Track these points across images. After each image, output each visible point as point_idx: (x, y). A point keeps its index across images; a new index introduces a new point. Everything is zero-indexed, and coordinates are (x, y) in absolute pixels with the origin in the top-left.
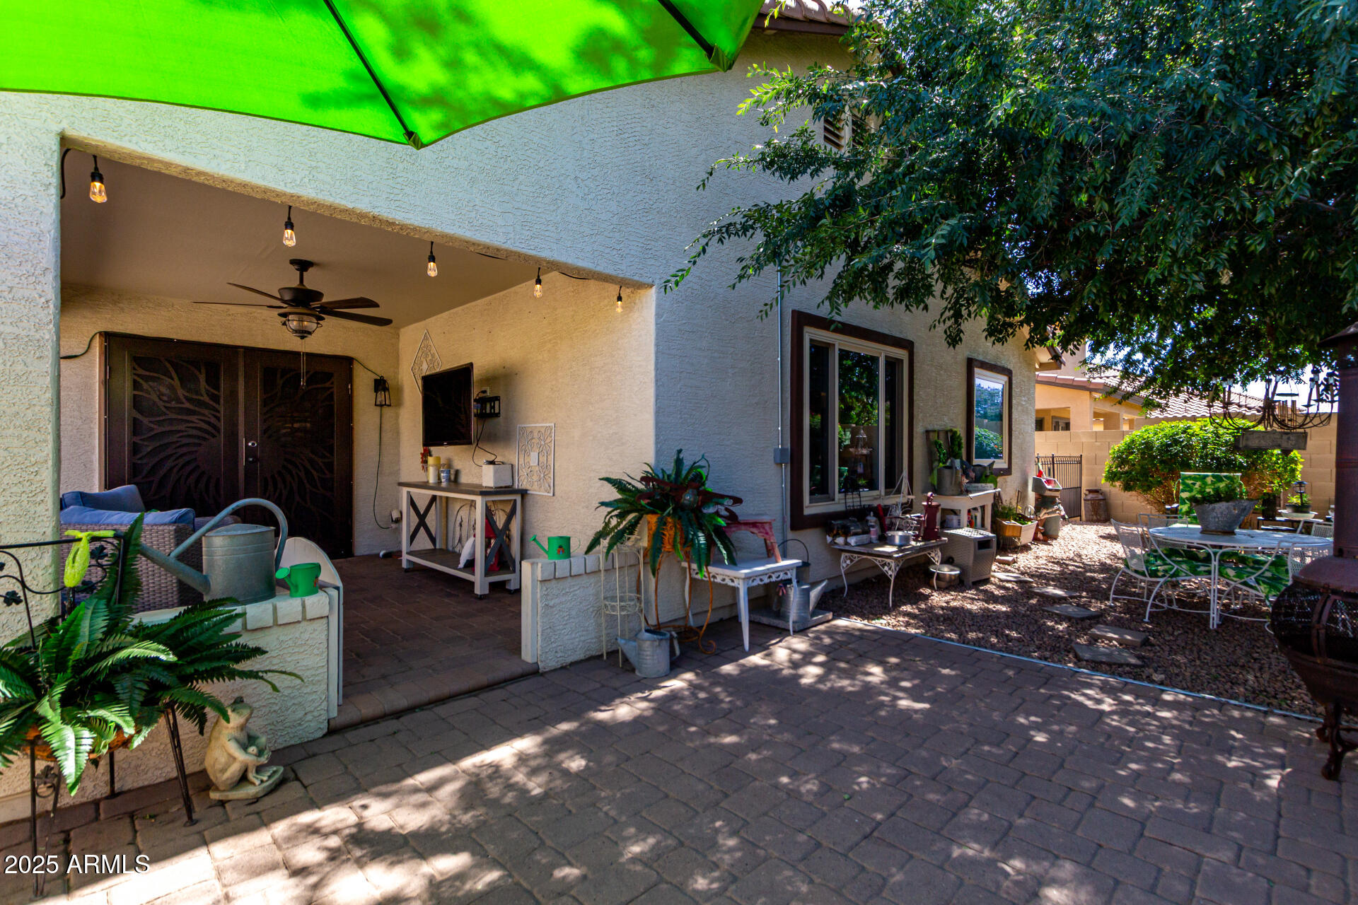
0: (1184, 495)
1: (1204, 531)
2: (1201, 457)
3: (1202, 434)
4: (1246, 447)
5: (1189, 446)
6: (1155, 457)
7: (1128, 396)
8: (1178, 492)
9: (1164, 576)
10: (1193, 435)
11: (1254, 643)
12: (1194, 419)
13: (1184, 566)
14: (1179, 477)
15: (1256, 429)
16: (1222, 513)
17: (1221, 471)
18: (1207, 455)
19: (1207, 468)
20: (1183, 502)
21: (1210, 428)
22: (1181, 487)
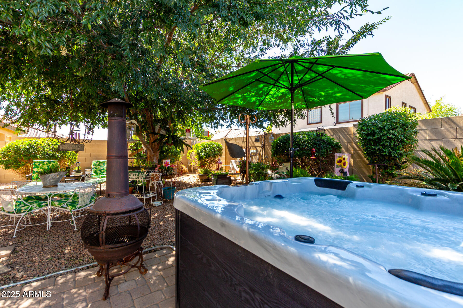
0: (35, 170)
1: (45, 186)
2: (42, 154)
3: (43, 144)
4: (63, 149)
5: (37, 149)
6: (21, 154)
7: (7, 125)
8: (32, 168)
9: (24, 212)
10: (39, 145)
11: (66, 231)
12: (39, 138)
13: (35, 205)
14: (33, 162)
15: (67, 142)
16: (52, 178)
17: (50, 159)
18: (44, 153)
19: (45, 158)
20: (34, 173)
21: (46, 142)
22: (34, 166)
